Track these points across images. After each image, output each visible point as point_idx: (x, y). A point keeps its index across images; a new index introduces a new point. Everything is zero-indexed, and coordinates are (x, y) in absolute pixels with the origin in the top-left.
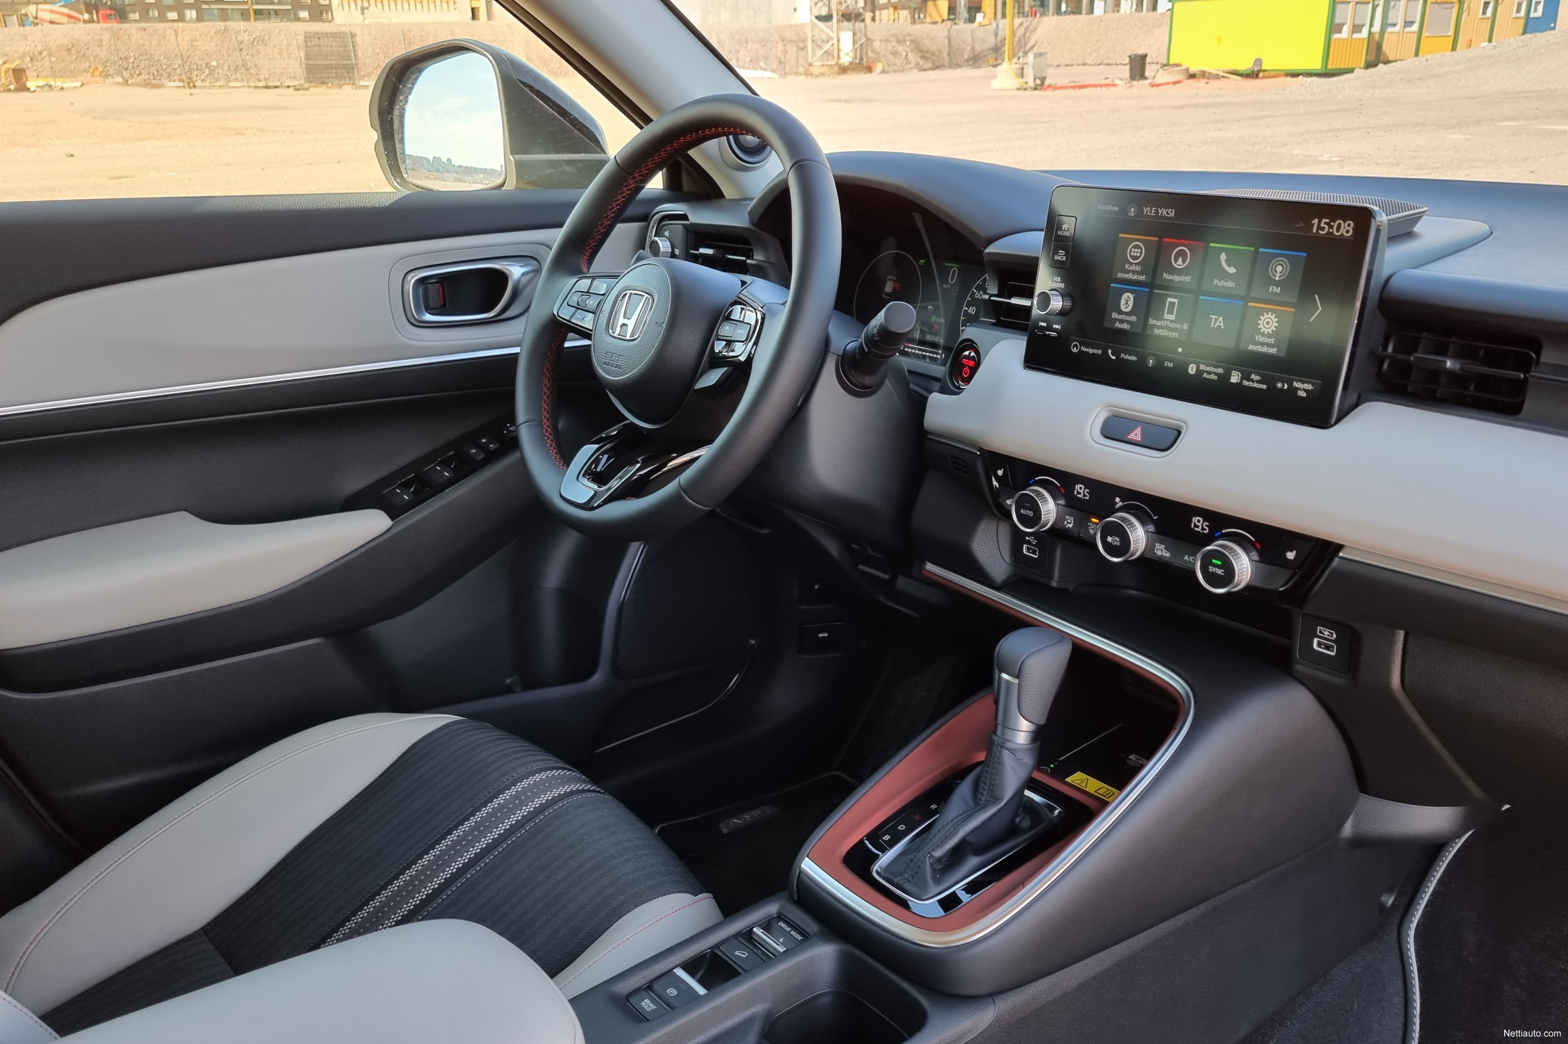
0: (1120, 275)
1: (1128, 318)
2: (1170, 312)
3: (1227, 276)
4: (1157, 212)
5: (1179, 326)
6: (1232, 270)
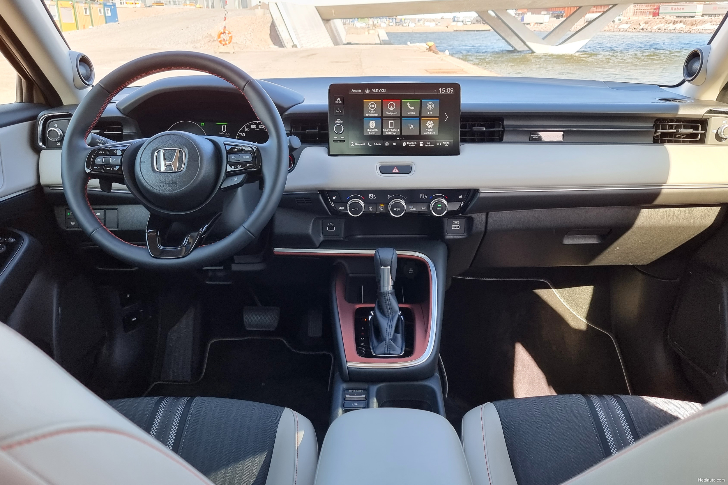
0: (367, 115)
1: (374, 130)
2: (391, 126)
3: (412, 111)
4: (378, 91)
5: (396, 130)
6: (413, 108)
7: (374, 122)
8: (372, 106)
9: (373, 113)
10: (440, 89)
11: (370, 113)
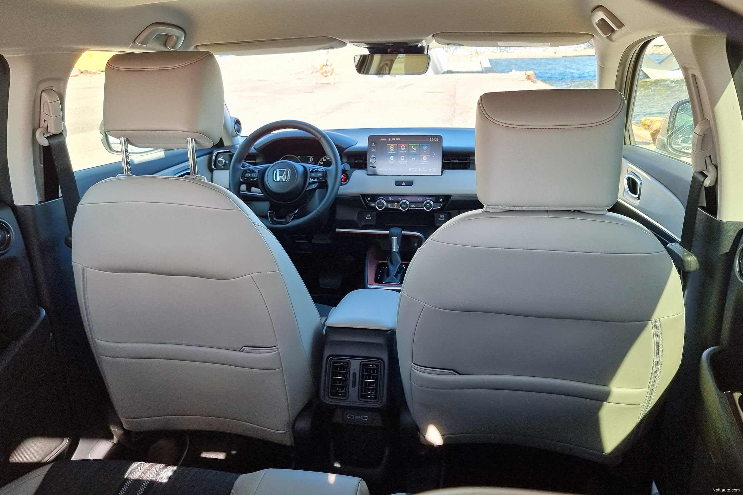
0: (389, 153)
1: (393, 161)
2: (403, 159)
3: (414, 150)
4: (396, 139)
5: (405, 161)
6: (415, 149)
7: (393, 157)
8: (392, 148)
9: (392, 152)
10: (431, 138)
11: (391, 152)
